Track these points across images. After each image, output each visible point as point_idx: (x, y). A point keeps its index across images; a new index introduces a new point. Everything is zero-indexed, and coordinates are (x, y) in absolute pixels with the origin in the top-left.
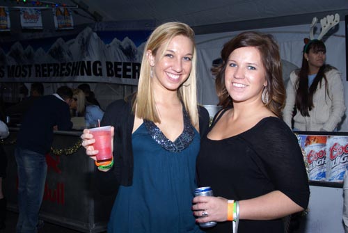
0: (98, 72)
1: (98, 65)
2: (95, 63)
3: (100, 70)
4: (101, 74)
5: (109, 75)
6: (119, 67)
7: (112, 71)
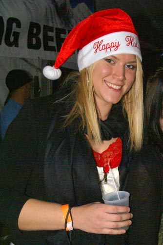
0: (12, 39)
1: (14, 25)
2: (11, 20)
3: (17, 35)
4: (16, 43)
5: (30, 46)
6: (50, 34)
7: (38, 40)
